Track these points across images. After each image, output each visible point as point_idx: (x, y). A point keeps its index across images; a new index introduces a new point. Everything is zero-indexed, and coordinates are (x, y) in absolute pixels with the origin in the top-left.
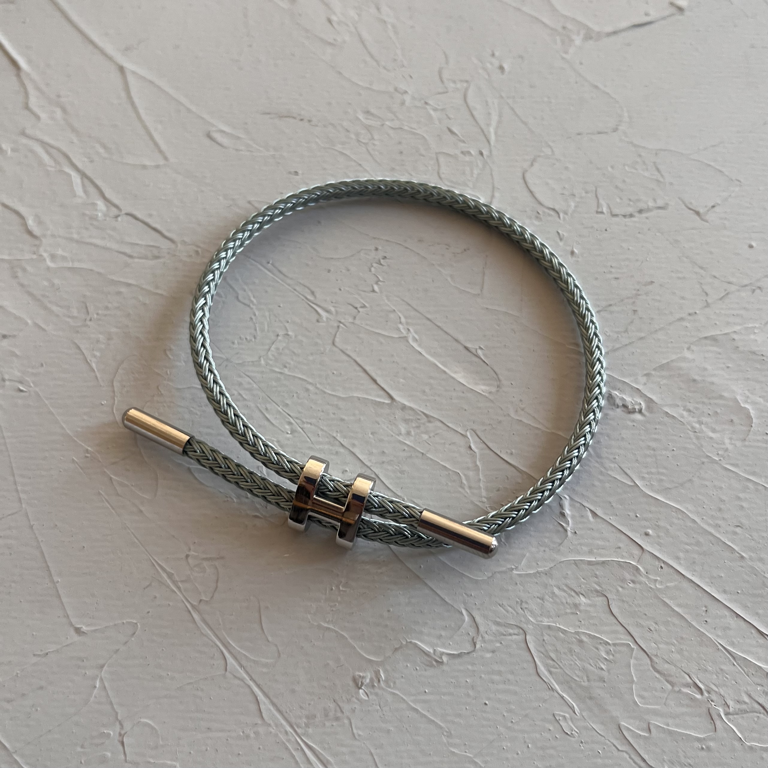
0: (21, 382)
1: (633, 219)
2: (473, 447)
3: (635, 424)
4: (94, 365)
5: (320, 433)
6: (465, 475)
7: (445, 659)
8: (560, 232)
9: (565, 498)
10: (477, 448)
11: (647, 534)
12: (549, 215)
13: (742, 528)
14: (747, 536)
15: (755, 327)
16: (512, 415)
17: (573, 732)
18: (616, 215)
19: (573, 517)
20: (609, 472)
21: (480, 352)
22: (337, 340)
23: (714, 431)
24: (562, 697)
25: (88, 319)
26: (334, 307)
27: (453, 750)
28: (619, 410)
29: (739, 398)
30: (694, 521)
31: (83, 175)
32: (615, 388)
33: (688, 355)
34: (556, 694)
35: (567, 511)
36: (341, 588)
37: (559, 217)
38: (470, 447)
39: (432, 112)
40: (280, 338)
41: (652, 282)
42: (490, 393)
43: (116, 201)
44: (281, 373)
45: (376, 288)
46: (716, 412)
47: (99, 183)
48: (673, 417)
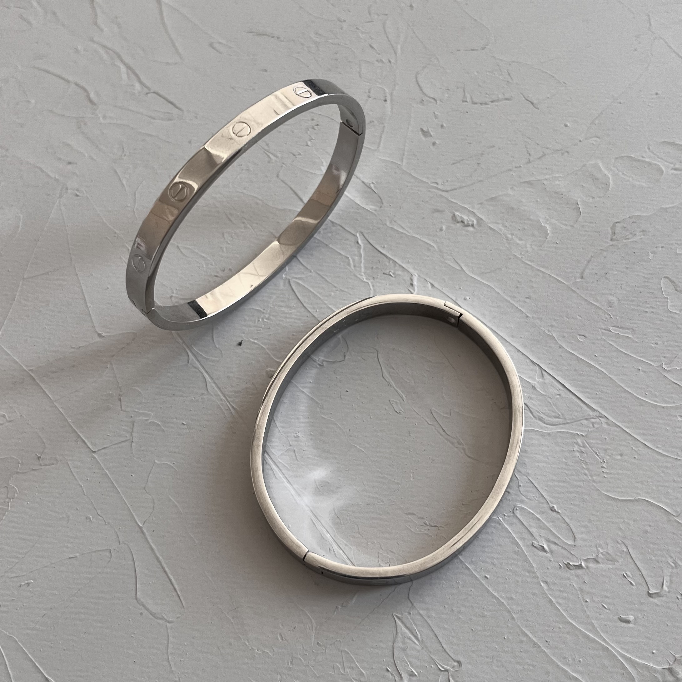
0: (78, 190)
1: (488, 106)
2: (360, 242)
3: (468, 233)
4: (124, 182)
5: (263, 230)
6: (352, 258)
7: (325, 363)
8: (436, 113)
9: (415, 275)
10: (363, 243)
11: (465, 299)
12: (430, 102)
13: (530, 299)
14: (533, 304)
15: (560, 177)
16: (388, 224)
17: (401, 412)
18: (476, 103)
19: (418, 286)
20: (446, 261)
21: (372, 185)
22: (280, 174)
23: (521, 239)
24: (397, 391)
25: (123, 155)
26: (280, 154)
27: (323, 416)
28: (458, 224)
29: (541, 220)
30: (498, 293)
31: (128, 67)
32: (458, 211)
33: (510, 192)
34: (392, 388)
35: (415, 283)
36: (265, 320)
37: (437, 104)
38: (358, 243)
39: (360, 34)
40: (243, 171)
41: (494, 146)
42: (375, 210)
43: (148, 84)
44: (242, 193)
45: (309, 143)
46: (524, 229)
47: (137, 72)
48: (494, 230)
